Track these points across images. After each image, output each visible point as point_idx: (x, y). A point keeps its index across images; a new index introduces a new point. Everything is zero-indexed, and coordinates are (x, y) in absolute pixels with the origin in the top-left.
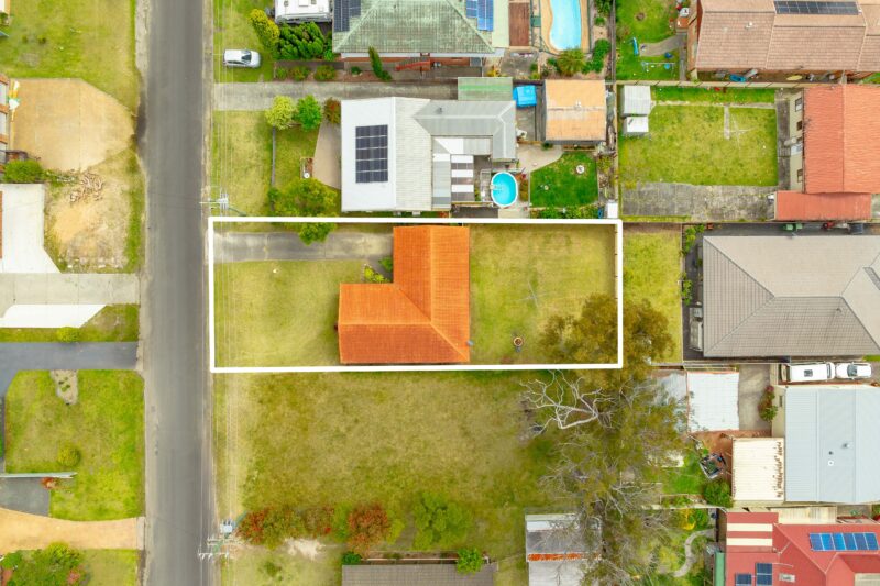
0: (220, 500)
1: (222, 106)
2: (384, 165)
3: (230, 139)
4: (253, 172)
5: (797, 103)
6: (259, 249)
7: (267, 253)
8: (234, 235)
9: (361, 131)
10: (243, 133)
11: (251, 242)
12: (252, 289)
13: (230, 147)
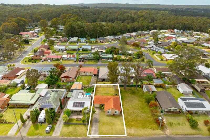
0: (159, 135)
1: (59, 134)
2: (81, 103)
3: (67, 132)
4: (77, 128)
5: (81, 73)
6: (95, 127)
7: (97, 126)
8: (92, 132)
9: (73, 106)
10: (67, 130)
11: (94, 128)
12: (105, 128)
13: (70, 132)
